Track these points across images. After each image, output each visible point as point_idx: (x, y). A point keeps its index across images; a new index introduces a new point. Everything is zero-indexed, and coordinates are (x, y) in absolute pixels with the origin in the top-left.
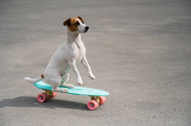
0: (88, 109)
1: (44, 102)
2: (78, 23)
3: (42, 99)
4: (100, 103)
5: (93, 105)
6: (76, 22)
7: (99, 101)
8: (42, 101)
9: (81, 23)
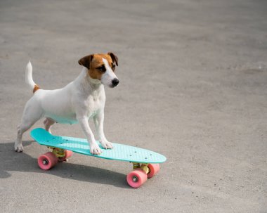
0: (129, 186)
1: (50, 169)
2: (103, 69)
3: (47, 163)
4: (150, 175)
5: (137, 179)
6: (100, 65)
7: (147, 172)
8: (46, 167)
9: (108, 68)
